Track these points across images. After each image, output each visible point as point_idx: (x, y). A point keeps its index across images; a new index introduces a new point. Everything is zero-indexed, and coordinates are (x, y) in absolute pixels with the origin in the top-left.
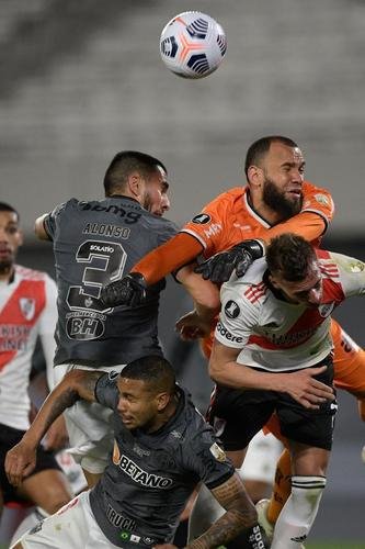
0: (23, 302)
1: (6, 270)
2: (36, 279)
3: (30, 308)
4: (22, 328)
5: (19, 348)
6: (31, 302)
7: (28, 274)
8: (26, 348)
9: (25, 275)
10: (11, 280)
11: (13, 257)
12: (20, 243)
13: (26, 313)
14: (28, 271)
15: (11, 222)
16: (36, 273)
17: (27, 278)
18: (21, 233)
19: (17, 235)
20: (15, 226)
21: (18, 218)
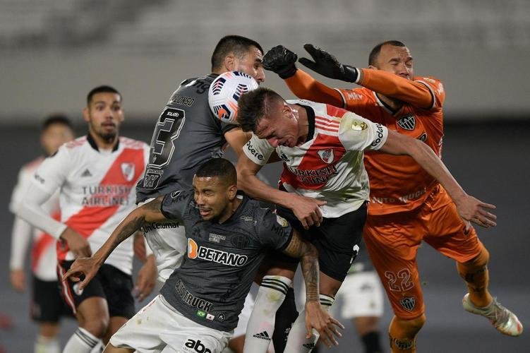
0: (124, 166)
1: (111, 140)
2: (136, 148)
3: (130, 172)
4: (124, 188)
5: (121, 204)
6: (131, 166)
7: (130, 144)
8: (127, 204)
9: (127, 144)
10: (115, 148)
11: (116, 130)
12: (123, 119)
13: (127, 176)
14: (130, 141)
15: (115, 102)
16: (137, 142)
17: (130, 147)
18: (123, 111)
19: (120, 112)
20: (119, 105)
21: (121, 99)
